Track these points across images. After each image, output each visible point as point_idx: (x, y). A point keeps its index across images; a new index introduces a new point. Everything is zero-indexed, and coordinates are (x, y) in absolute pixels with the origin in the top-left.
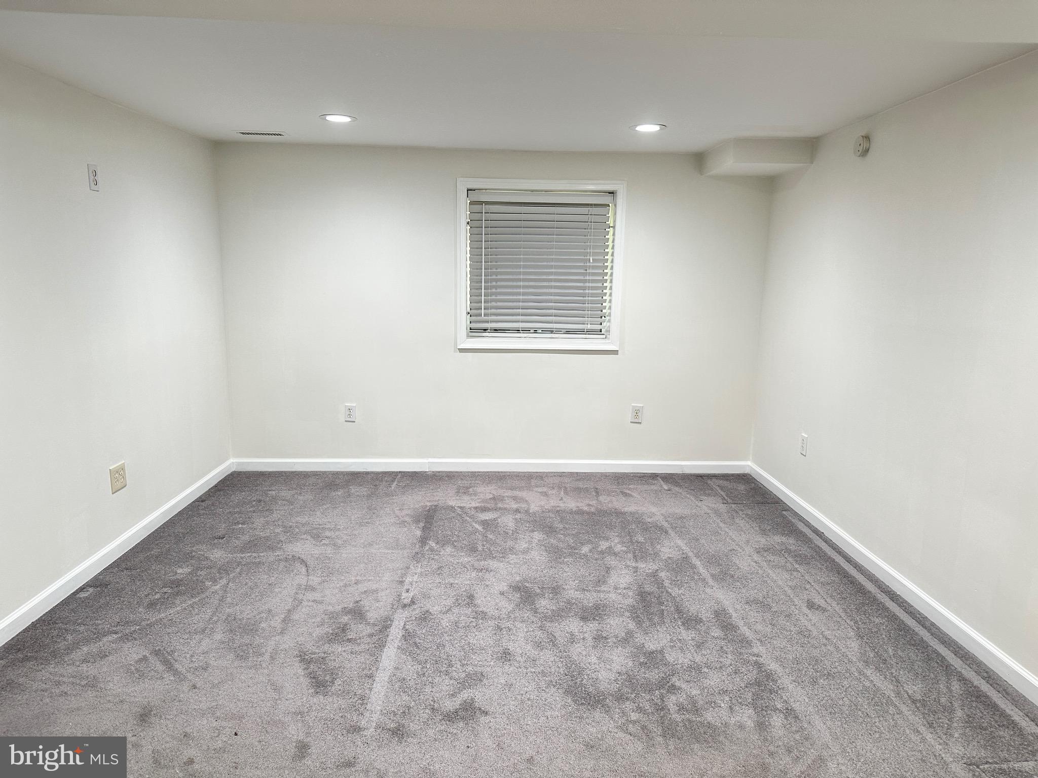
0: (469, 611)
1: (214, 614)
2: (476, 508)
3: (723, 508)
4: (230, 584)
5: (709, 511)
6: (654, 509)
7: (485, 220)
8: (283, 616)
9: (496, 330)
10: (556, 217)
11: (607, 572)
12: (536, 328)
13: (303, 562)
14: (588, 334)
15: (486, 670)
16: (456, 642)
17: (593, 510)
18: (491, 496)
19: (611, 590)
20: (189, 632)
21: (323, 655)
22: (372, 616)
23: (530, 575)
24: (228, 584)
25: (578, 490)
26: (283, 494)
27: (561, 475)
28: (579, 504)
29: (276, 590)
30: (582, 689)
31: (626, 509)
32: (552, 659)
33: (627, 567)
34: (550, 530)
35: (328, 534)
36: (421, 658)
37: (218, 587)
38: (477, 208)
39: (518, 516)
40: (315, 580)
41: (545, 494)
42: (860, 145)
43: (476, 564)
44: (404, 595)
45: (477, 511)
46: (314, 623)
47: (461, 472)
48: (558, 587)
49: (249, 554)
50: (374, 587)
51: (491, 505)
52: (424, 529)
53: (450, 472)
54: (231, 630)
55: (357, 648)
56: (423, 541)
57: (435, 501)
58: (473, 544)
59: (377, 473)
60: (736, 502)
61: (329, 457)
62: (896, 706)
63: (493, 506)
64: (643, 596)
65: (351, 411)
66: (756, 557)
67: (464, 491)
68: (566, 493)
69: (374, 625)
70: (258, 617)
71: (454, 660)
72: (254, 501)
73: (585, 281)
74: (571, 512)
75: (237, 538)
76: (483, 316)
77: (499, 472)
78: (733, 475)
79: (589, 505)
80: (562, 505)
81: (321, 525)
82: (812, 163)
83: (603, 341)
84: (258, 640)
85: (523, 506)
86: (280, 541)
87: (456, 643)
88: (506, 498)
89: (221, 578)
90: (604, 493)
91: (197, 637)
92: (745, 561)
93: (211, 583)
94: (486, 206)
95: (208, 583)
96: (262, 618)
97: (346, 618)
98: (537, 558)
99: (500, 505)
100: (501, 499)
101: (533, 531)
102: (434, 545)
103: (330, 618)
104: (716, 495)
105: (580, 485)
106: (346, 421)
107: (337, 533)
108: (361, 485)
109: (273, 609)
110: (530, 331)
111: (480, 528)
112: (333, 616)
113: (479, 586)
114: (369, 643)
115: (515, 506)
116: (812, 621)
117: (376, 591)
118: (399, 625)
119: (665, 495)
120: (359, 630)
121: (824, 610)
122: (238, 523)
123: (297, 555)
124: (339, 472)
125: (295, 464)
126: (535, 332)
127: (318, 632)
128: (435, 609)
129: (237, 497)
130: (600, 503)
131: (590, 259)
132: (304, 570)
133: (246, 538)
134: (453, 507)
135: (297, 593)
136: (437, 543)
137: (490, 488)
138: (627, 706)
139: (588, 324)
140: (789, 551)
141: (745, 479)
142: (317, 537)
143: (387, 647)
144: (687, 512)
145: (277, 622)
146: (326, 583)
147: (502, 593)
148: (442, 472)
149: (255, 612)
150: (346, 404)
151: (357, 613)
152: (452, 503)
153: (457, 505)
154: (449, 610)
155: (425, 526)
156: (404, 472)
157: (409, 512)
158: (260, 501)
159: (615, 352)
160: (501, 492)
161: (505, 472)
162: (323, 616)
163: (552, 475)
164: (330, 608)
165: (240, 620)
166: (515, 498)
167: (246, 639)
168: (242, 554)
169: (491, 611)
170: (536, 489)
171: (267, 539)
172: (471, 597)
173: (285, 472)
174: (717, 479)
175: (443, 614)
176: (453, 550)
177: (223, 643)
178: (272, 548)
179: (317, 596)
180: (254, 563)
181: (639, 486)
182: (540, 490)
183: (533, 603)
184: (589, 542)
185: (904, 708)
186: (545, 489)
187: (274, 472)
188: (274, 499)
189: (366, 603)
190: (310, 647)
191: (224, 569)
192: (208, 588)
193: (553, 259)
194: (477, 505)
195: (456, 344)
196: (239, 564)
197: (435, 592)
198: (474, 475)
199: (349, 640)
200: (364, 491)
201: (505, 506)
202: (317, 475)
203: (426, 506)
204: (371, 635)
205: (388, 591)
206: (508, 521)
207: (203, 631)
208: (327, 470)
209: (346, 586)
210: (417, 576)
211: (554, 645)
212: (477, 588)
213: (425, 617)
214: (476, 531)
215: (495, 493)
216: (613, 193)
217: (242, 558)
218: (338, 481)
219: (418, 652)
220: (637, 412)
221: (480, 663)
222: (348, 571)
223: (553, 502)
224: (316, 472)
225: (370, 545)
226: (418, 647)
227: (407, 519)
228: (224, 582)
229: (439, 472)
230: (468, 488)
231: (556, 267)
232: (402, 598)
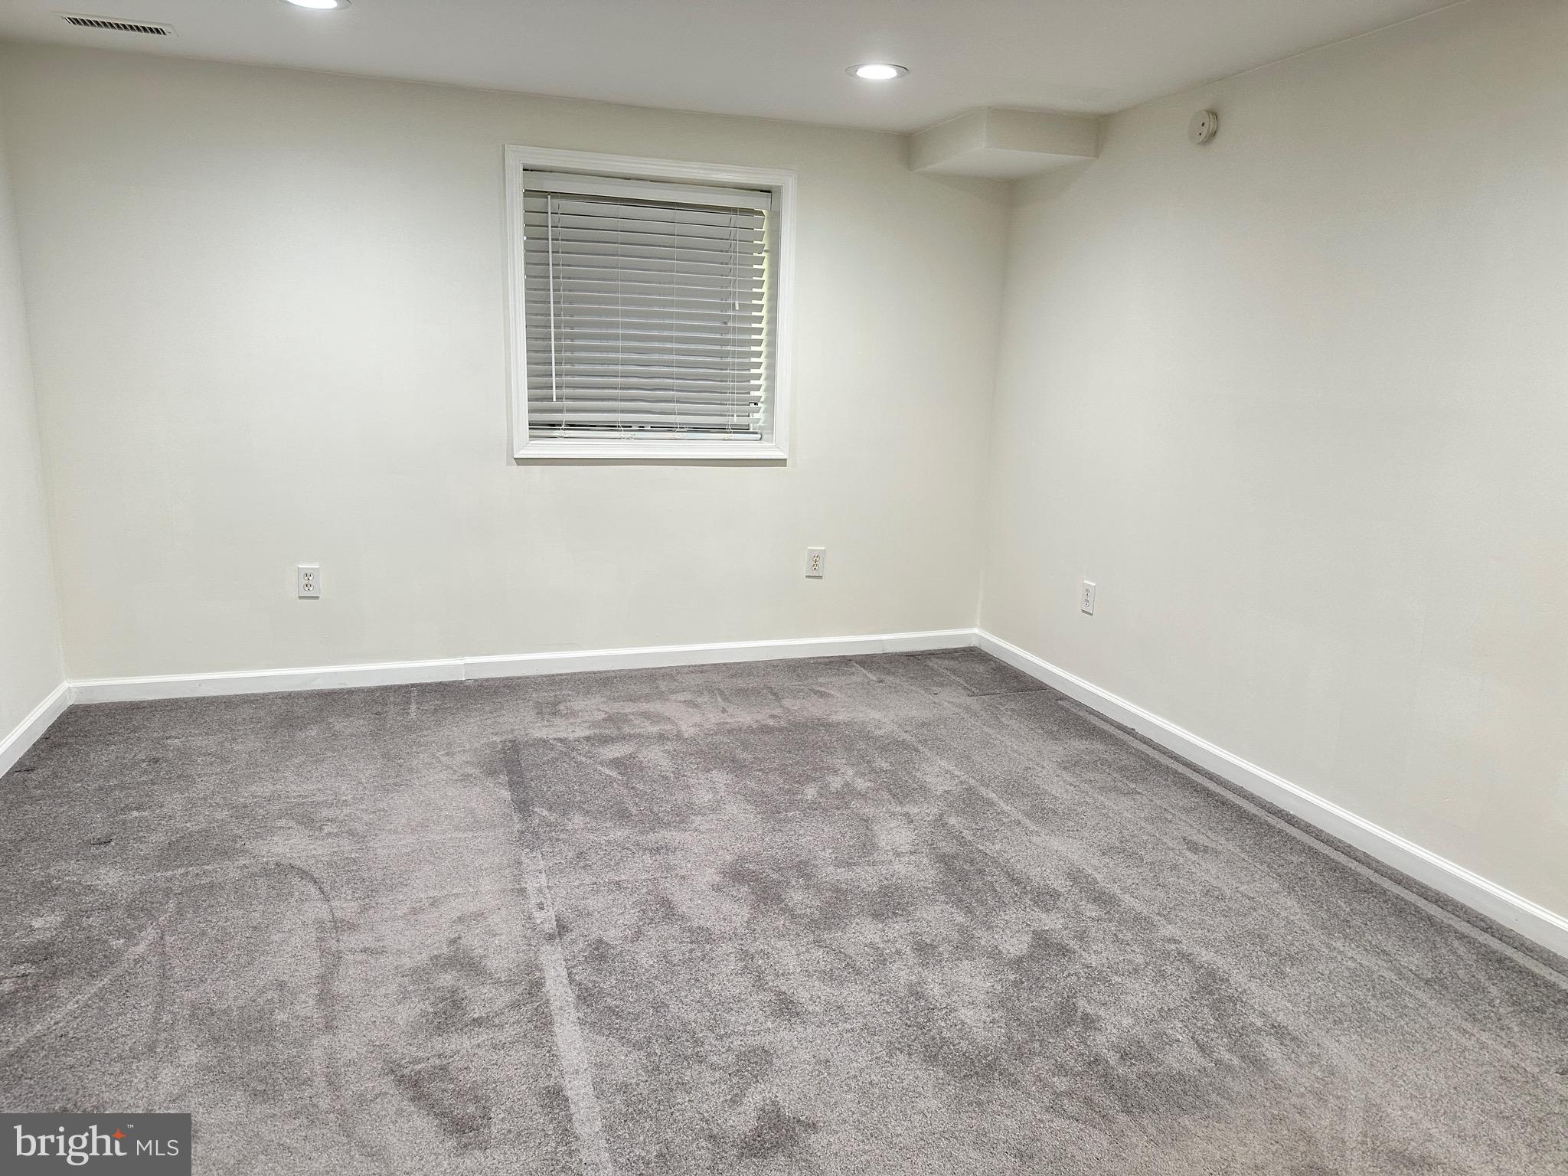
0: (675, 930)
1: (160, 1007)
2: (588, 739)
3: (973, 703)
4: (167, 937)
5: (957, 710)
6: (876, 715)
7: (552, 227)
8: (314, 991)
9: (572, 426)
10: (678, 228)
11: (867, 827)
12: (643, 422)
13: (303, 874)
14: (734, 433)
15: (766, 1039)
16: (683, 994)
17: (783, 723)
18: (604, 716)
19: (891, 856)
20: (120, 1057)
21: (438, 1062)
22: (498, 964)
23: (747, 849)
24: (162, 938)
25: (743, 692)
26: (199, 742)
27: (701, 669)
28: (759, 717)
29: (275, 938)
30: (949, 1047)
31: (834, 718)
32: (868, 1000)
33: (893, 814)
34: (737, 767)
35: (326, 813)
36: (635, 1036)
37: (141, 948)
38: (537, 203)
39: (669, 746)
40: (346, 907)
41: (692, 704)
42: (1203, 125)
43: (641, 838)
44: (539, 916)
45: (593, 745)
46: (386, 996)
47: (528, 677)
48: (806, 863)
49: (181, 871)
50: (472, 907)
51: (610, 731)
52: (512, 785)
53: (507, 678)
54: (214, 1038)
55: (501, 1037)
56: (523, 807)
57: (507, 732)
58: (617, 803)
59: (371, 691)
60: (986, 692)
61: (269, 667)
62: (1411, 995)
63: (616, 732)
64: (945, 861)
65: (310, 578)
66: (1066, 775)
67: (550, 709)
68: (725, 699)
69: (511, 983)
70: (261, 1001)
71: (697, 1030)
72: (144, 761)
73: (726, 342)
74: (750, 730)
75: (140, 840)
76: (554, 400)
77: (594, 673)
78: (956, 650)
79: (773, 717)
80: (729, 720)
81: (307, 797)
82: (1097, 156)
83: (757, 444)
84: (284, 1053)
85: (668, 727)
86: (235, 836)
87: (686, 996)
88: (632, 717)
89: (141, 928)
90: (786, 694)
91: (144, 1065)
92: (1058, 787)
93: (122, 941)
94: (554, 200)
95: (117, 943)
96: (270, 1001)
97: (448, 977)
98: (741, 817)
99: (627, 730)
100: (625, 719)
101: (709, 771)
102: (545, 813)
103: (415, 982)
104: (951, 684)
105: (741, 683)
106: (300, 597)
107: (347, 811)
108: (348, 716)
109: (286, 979)
110: (631, 427)
111: (614, 774)
112: (418, 974)
113: (669, 880)
114: (518, 1022)
115: (654, 729)
116: (1208, 871)
117: (480, 915)
118: (558, 976)
119: (879, 690)
120: (482, 999)
121: (1217, 853)
122: (128, 809)
123: (285, 862)
124: (294, 692)
125: (201, 683)
126: (642, 429)
127: (405, 1014)
128: (612, 935)
129: (103, 757)
130: (787, 710)
131: (734, 304)
132: (312, 889)
133: (158, 838)
134: (545, 741)
135: (322, 940)
136: (550, 809)
137: (594, 701)
138: (1039, 1065)
139: (733, 416)
140: (1104, 762)
141: (973, 654)
142: (308, 821)
143: (558, 1025)
144: (925, 714)
145: (307, 1005)
146: (372, 911)
147: (717, 888)
148: (492, 679)
149: (252, 992)
150: (300, 566)
151: (468, 965)
152: (542, 734)
153: (550, 737)
154: (639, 933)
155: (511, 779)
156: (421, 685)
157: (467, 757)
158: (156, 761)
159: (781, 462)
160: (616, 707)
161: (605, 672)
162: (398, 979)
163: (686, 670)
164: (407, 962)
165: (224, 1012)
166: (647, 716)
167: (257, 1053)
168: (167, 871)
169: (718, 927)
170: (673, 697)
171: (206, 834)
172: (666, 903)
173: (185, 701)
174: (938, 658)
175: (632, 942)
176: (587, 820)
177: (209, 1069)
178: (226, 854)
179: (367, 939)
180: (201, 887)
181: (833, 679)
182: (681, 697)
183: (779, 899)
184: (810, 779)
185: (1420, 994)
186: (689, 696)
187: (159, 701)
188: (185, 754)
189: (474, 941)
190: (402, 1049)
191: (141, 908)
192: (119, 953)
193: (673, 301)
194: (587, 733)
195: (511, 450)
196: (168, 893)
197: (595, 903)
198: (553, 681)
199: (477, 1022)
200: (360, 724)
201: (638, 731)
202: (252, 702)
203: (494, 742)
204: (515, 1005)
205: (504, 911)
206: (655, 756)
207: (151, 1049)
208: (267, 691)
209: (414, 911)
210: (544, 875)
211: (858, 973)
212: (668, 885)
213: (599, 953)
214: (611, 781)
215: (607, 709)
216: (769, 192)
217: (169, 880)
218: (299, 711)
219: (624, 1025)
220: (816, 559)
221: (749, 1028)
222: (405, 883)
223: (713, 718)
224: (247, 695)
225: (423, 825)
226: (618, 1016)
227: (470, 770)
228: (150, 934)
229: (487, 680)
230: (555, 704)
231: (679, 316)
232: (538, 921)
